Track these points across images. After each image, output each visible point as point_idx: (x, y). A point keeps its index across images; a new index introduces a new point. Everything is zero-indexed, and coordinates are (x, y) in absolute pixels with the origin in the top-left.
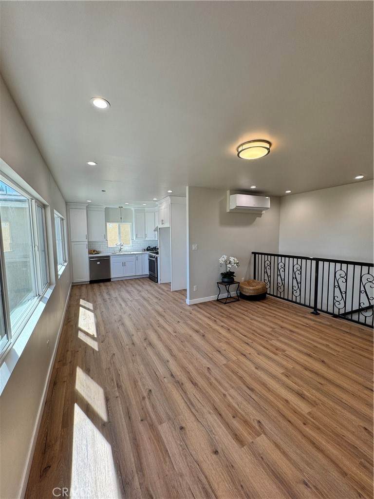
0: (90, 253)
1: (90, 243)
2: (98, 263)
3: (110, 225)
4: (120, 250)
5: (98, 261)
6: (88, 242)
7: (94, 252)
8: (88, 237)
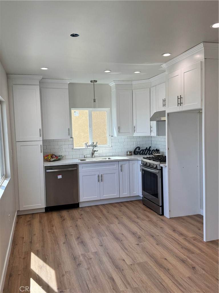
0: (46, 160)
1: (46, 143)
2: (60, 177)
3: (76, 113)
4: (93, 154)
5: (59, 173)
6: (44, 141)
7: (52, 157)
8: (42, 132)
